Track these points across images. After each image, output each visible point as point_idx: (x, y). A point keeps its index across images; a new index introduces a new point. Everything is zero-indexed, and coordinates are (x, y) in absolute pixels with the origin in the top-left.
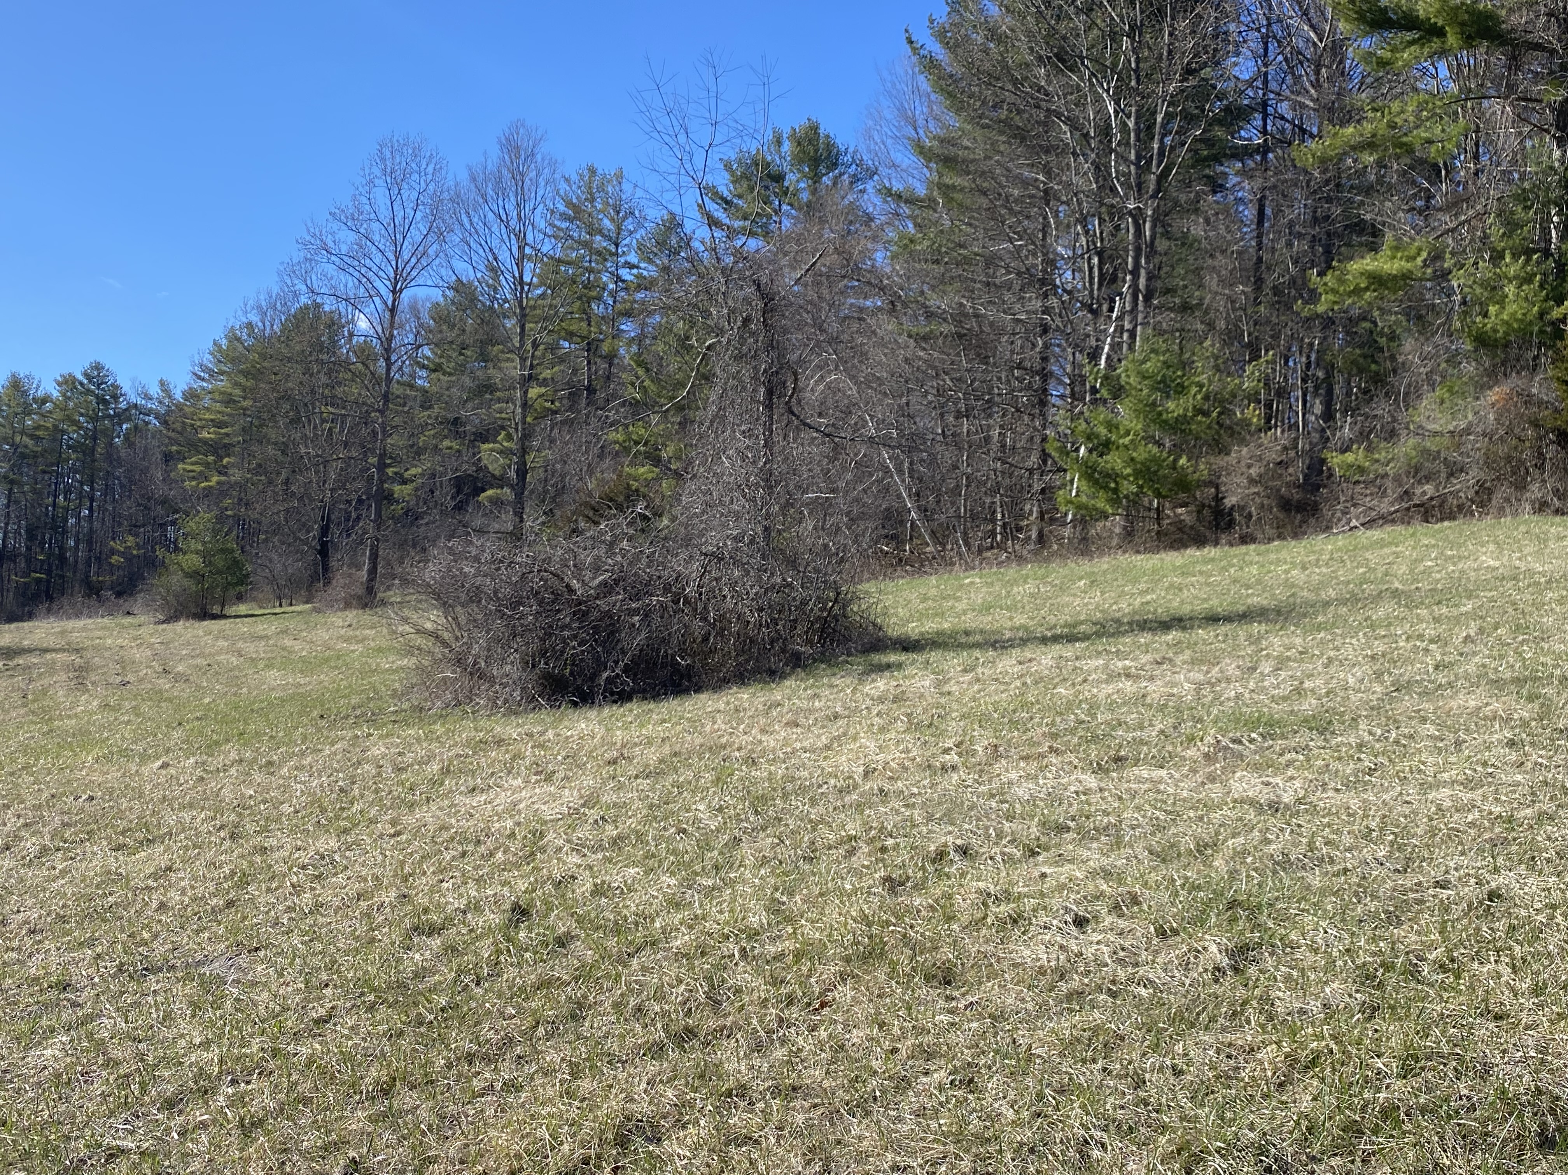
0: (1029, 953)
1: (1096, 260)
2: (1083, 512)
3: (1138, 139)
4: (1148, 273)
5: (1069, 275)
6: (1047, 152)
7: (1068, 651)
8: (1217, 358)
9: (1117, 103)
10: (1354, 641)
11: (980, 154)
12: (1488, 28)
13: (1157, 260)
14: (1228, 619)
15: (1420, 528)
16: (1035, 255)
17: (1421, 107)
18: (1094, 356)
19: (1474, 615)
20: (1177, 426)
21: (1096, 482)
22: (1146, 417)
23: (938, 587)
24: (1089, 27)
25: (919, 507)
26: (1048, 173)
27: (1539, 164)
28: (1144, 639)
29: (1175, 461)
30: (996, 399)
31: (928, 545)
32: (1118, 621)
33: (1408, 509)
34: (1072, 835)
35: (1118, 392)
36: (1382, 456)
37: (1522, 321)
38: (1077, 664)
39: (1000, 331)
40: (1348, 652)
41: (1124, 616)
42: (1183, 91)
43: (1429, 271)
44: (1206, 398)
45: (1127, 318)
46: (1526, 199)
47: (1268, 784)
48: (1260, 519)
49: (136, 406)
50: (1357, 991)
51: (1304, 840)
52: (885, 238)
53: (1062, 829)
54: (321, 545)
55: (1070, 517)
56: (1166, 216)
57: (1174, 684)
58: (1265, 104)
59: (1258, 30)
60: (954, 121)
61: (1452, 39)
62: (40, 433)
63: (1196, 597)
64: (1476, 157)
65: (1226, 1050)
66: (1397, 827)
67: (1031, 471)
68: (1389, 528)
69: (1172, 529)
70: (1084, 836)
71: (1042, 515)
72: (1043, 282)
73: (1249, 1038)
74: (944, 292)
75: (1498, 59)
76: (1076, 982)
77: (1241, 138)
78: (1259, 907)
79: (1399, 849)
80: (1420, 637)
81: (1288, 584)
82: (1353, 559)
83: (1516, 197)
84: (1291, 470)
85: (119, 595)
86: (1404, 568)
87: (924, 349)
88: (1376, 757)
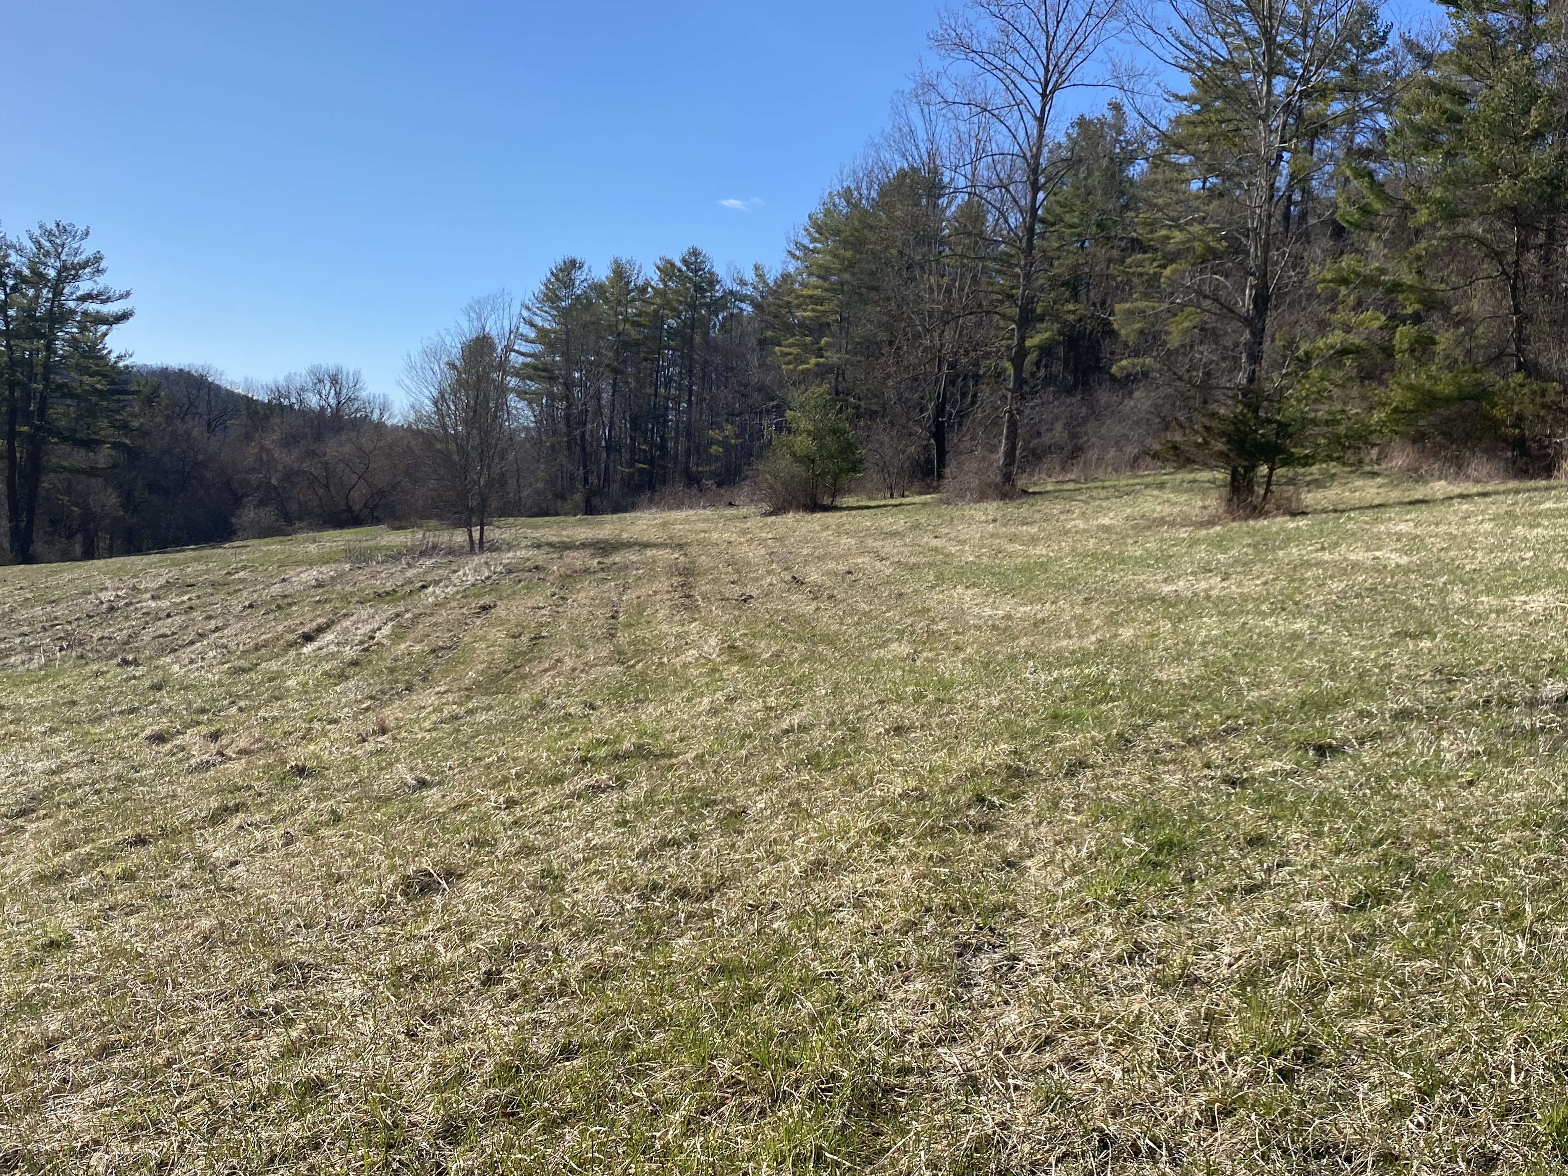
49: (731, 292)
54: (937, 427)
62: (642, 320)
85: (720, 485)
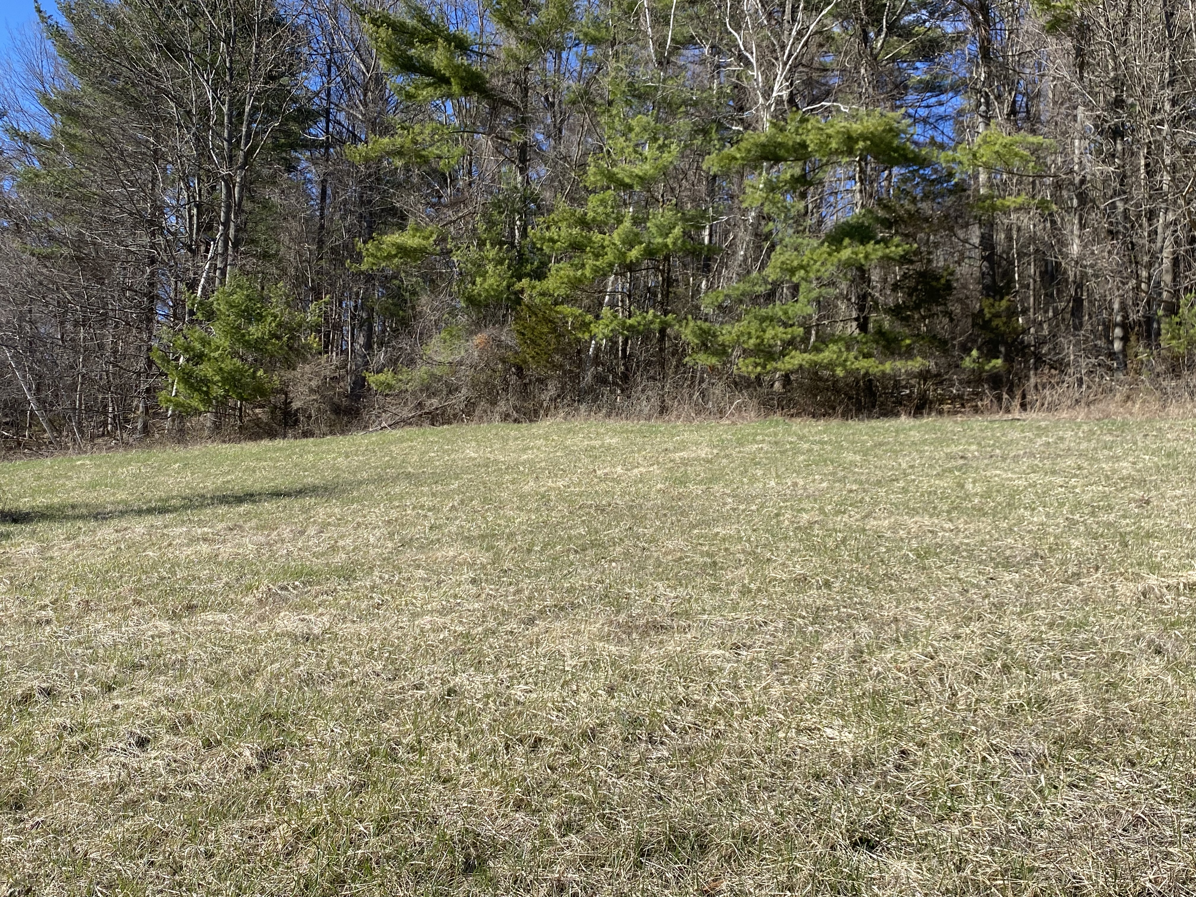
0: (94, 773)
1: (195, 211)
2: (181, 409)
3: (230, 122)
4: (236, 226)
5: (173, 220)
6: (157, 120)
7: (158, 521)
8: (288, 297)
9: (215, 91)
10: (377, 510)
11: (98, 113)
12: (478, 85)
13: (243, 217)
14: (288, 494)
15: (428, 429)
16: (145, 200)
17: (433, 133)
18: (192, 286)
19: (458, 491)
20: (257, 346)
21: (191, 386)
22: (232, 337)
23: (52, 467)
24: (194, 29)
25: (38, 400)
26: (157, 137)
27: (508, 184)
28: (222, 509)
29: (255, 372)
30: (111, 313)
31: (45, 431)
32: (203, 496)
33: (421, 415)
34: (143, 672)
35: (211, 316)
36: (404, 377)
37: (496, 290)
38: (165, 531)
39: (115, 258)
40: (372, 518)
41: (208, 492)
42: (266, 91)
43: (438, 248)
44: (280, 325)
45: (219, 259)
46: (500, 207)
47: (303, 620)
48: (317, 419)
50: (350, 774)
51: (325, 662)
52: (12, 170)
53: (137, 667)
55: (170, 412)
56: (251, 184)
57: (239, 545)
58: (327, 112)
59: (324, 55)
60: (78, 83)
61: (455, 88)
63: (265, 478)
64: (470, 172)
65: (248, 833)
66: (392, 646)
67: (139, 374)
68: (407, 428)
69: (251, 425)
70: (156, 671)
71: (147, 409)
72: (151, 223)
73: (267, 821)
74: (64, 221)
75: (485, 108)
76: (133, 792)
77: (310, 134)
78: (286, 715)
79: (392, 663)
80: (422, 507)
81: (334, 468)
82: (381, 449)
83: (493, 204)
84: (342, 384)
86: (415, 457)
87: (47, 267)
88: (383, 595)
